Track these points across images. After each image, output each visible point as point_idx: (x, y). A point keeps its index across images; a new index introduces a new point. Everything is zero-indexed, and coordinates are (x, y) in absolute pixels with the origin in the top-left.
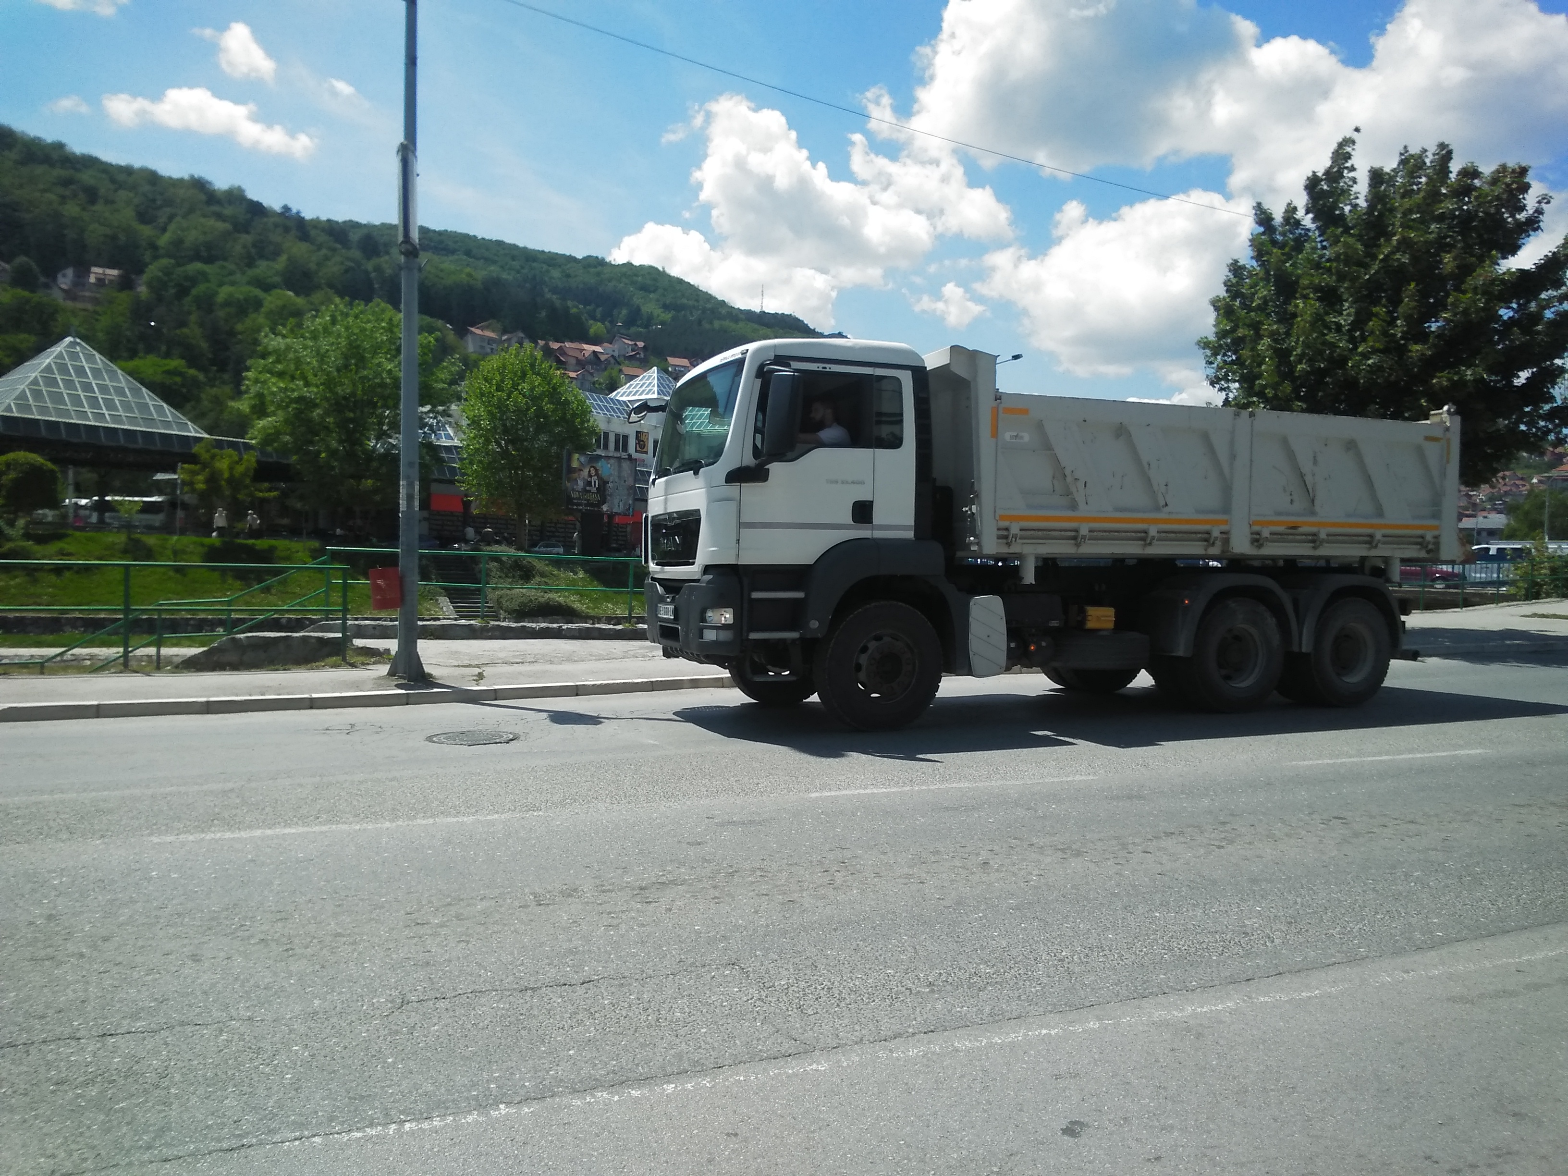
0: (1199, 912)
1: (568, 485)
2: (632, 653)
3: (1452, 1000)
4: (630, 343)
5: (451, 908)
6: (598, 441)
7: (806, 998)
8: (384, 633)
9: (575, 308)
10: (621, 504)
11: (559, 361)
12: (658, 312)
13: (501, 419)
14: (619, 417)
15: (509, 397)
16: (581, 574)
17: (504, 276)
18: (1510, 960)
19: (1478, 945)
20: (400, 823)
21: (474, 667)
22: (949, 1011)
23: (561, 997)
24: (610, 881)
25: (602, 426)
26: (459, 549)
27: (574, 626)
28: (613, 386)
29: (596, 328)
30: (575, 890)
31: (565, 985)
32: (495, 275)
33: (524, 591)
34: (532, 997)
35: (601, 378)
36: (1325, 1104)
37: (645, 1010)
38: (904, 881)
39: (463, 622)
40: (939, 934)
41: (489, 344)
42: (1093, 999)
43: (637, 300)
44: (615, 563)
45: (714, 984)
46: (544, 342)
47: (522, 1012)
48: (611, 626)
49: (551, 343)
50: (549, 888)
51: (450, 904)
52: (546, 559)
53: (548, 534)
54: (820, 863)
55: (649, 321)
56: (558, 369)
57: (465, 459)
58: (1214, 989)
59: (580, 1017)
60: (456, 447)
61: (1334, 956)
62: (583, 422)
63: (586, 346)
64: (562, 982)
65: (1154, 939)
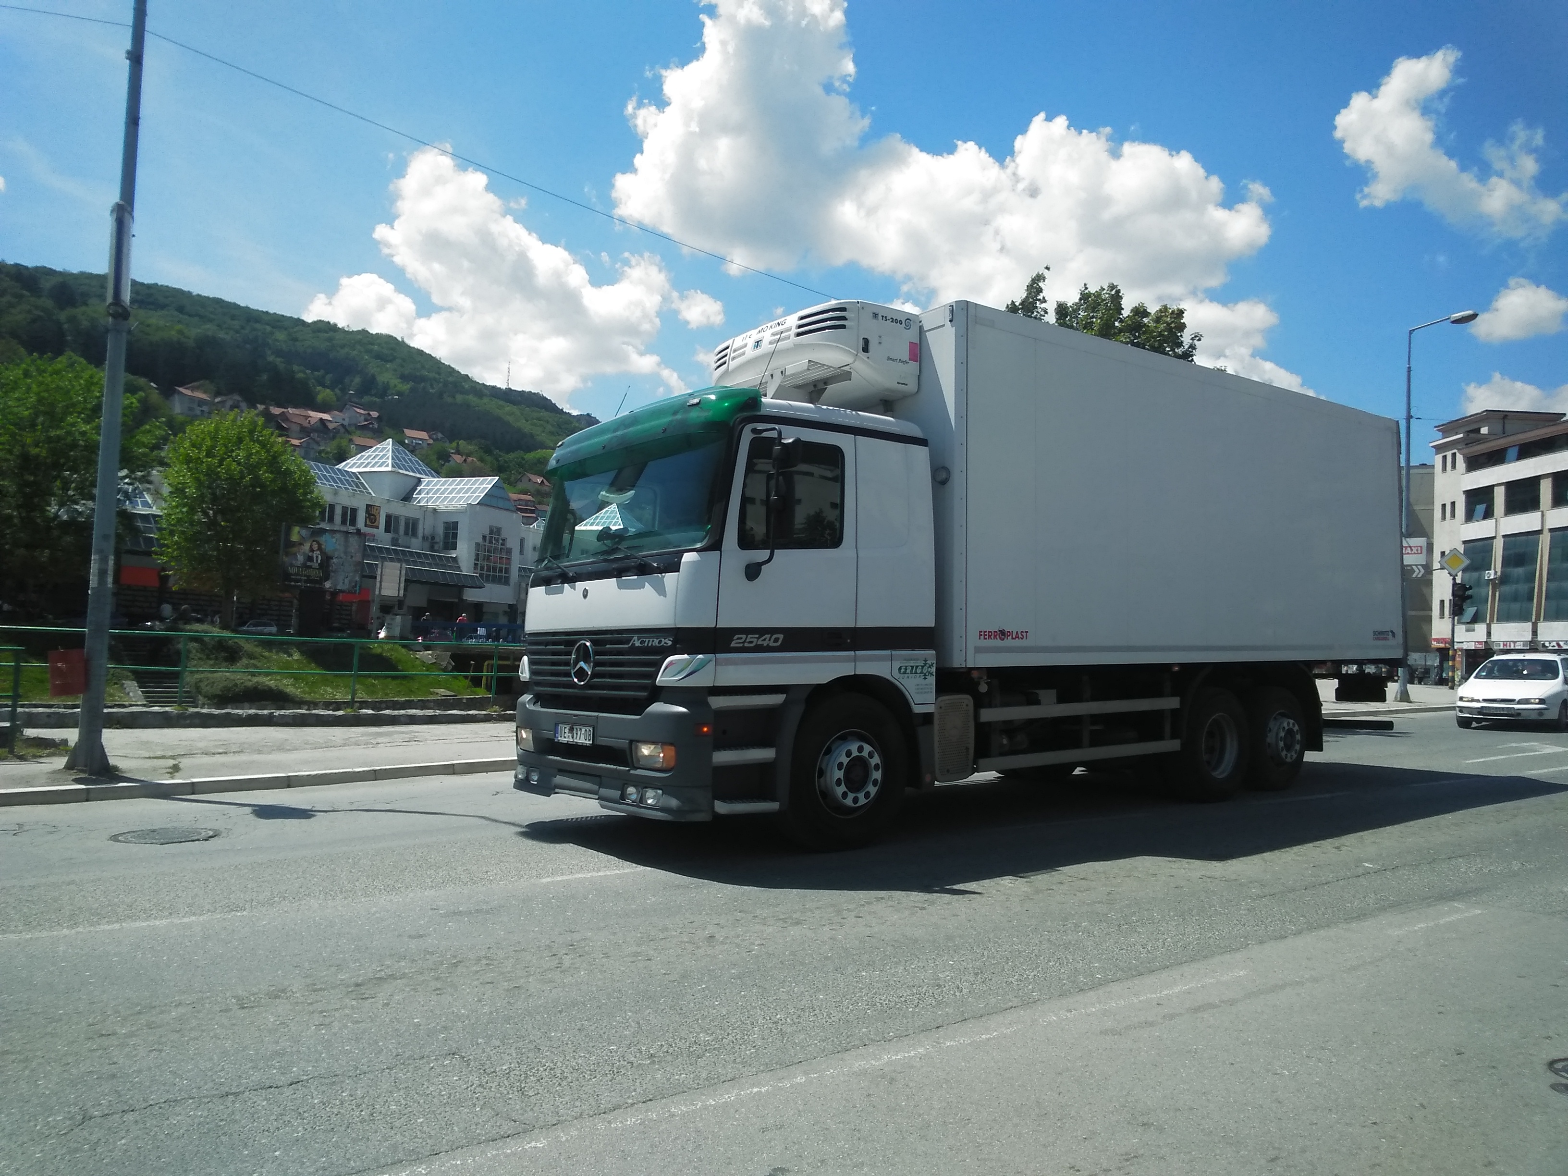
0: (901, 969)
1: (286, 559)
2: (353, 740)
3: (1104, 1032)
4: (362, 412)
5: (142, 1016)
6: (322, 513)
7: (528, 1080)
8: (61, 722)
9: (300, 373)
10: (346, 581)
11: (280, 427)
12: (395, 381)
13: (209, 487)
14: (347, 489)
15: (221, 464)
16: (296, 656)
17: (221, 335)
18: (1153, 996)
19: (1130, 983)
20: (80, 929)
21: (167, 758)
22: (668, 1080)
23: (266, 1099)
24: (322, 980)
25: (328, 498)
26: (153, 628)
27: (288, 712)
28: (342, 457)
29: (324, 394)
30: (284, 991)
31: (271, 1087)
32: (210, 333)
33: (228, 674)
34: (234, 1102)
35: (330, 447)
36: (993, 1131)
37: (358, 1106)
38: (631, 959)
39: (156, 709)
40: (662, 1008)
41: (199, 406)
42: (801, 1056)
43: (373, 368)
44: (336, 645)
45: (432, 1074)
46: (263, 407)
47: (222, 1117)
48: (330, 712)
49: (271, 408)
50: (255, 990)
51: (140, 1013)
52: (256, 640)
53: (259, 611)
54: (549, 947)
55: (385, 390)
56: (280, 436)
57: (165, 529)
58: (908, 1038)
59: (287, 1118)
60: (155, 516)
61: (1010, 1000)
62: (305, 494)
63: (312, 413)
64: (267, 1085)
65: (860, 997)
